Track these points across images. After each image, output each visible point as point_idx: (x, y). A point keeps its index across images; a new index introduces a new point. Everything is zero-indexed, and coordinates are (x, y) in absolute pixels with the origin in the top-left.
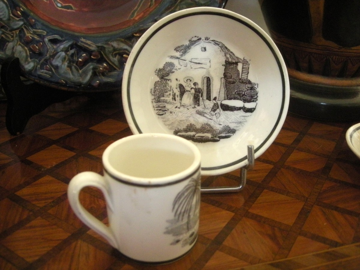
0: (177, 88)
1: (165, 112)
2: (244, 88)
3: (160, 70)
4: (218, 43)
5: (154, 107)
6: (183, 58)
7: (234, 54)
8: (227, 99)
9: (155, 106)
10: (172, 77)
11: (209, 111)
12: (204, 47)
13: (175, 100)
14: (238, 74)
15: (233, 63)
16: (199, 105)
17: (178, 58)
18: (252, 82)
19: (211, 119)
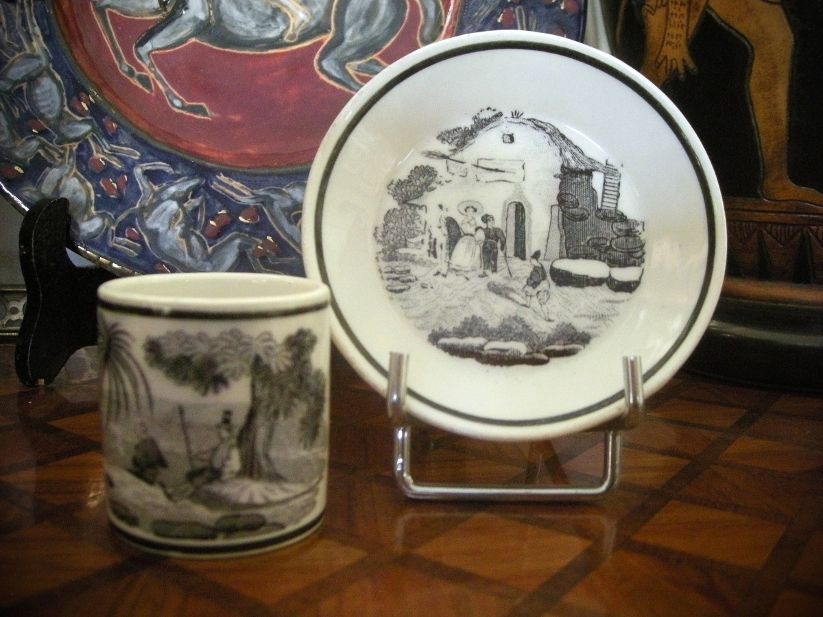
0: (440, 227)
1: (410, 284)
2: (609, 231)
3: (400, 184)
4: (543, 125)
5: (380, 271)
6: (458, 156)
7: (582, 152)
8: (568, 257)
9: (384, 270)
10: (431, 199)
11: (521, 286)
12: (510, 133)
13: (435, 256)
14: (594, 198)
15: (581, 172)
16: (495, 270)
17: (444, 157)
18: (628, 218)
19: (525, 306)
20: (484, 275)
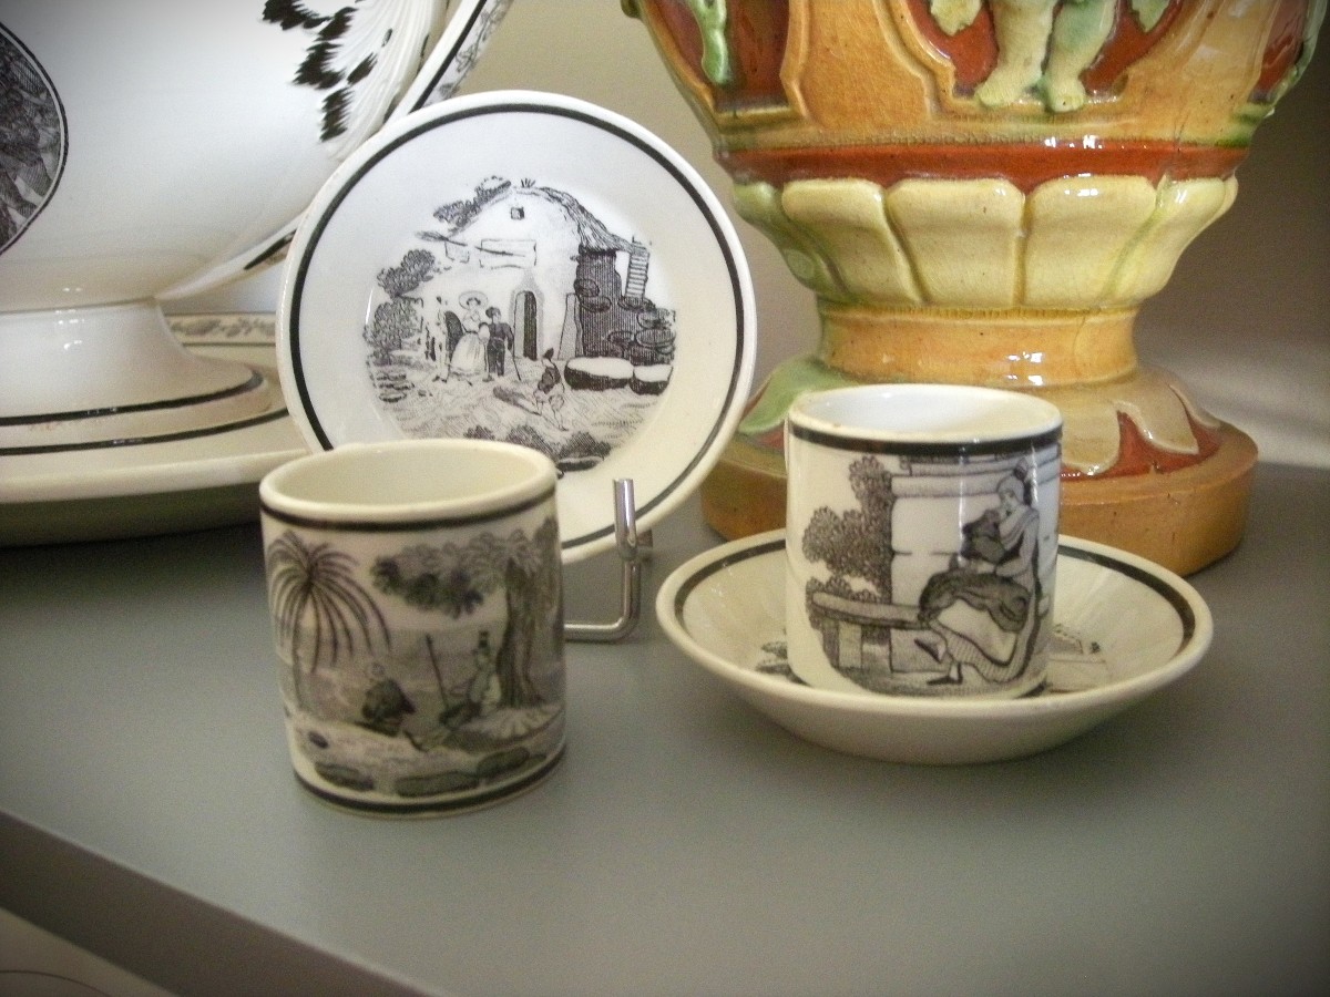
0: (438, 324)
1: (405, 391)
2: (633, 323)
3: (392, 273)
4: (559, 196)
5: (371, 377)
6: (459, 238)
7: (604, 228)
8: (585, 355)
9: (375, 377)
10: (427, 291)
11: (531, 391)
12: (520, 207)
13: (434, 358)
14: (617, 283)
15: (603, 253)
16: (501, 373)
17: (442, 238)
18: (657, 306)
19: (536, 414)
20: (489, 379)
